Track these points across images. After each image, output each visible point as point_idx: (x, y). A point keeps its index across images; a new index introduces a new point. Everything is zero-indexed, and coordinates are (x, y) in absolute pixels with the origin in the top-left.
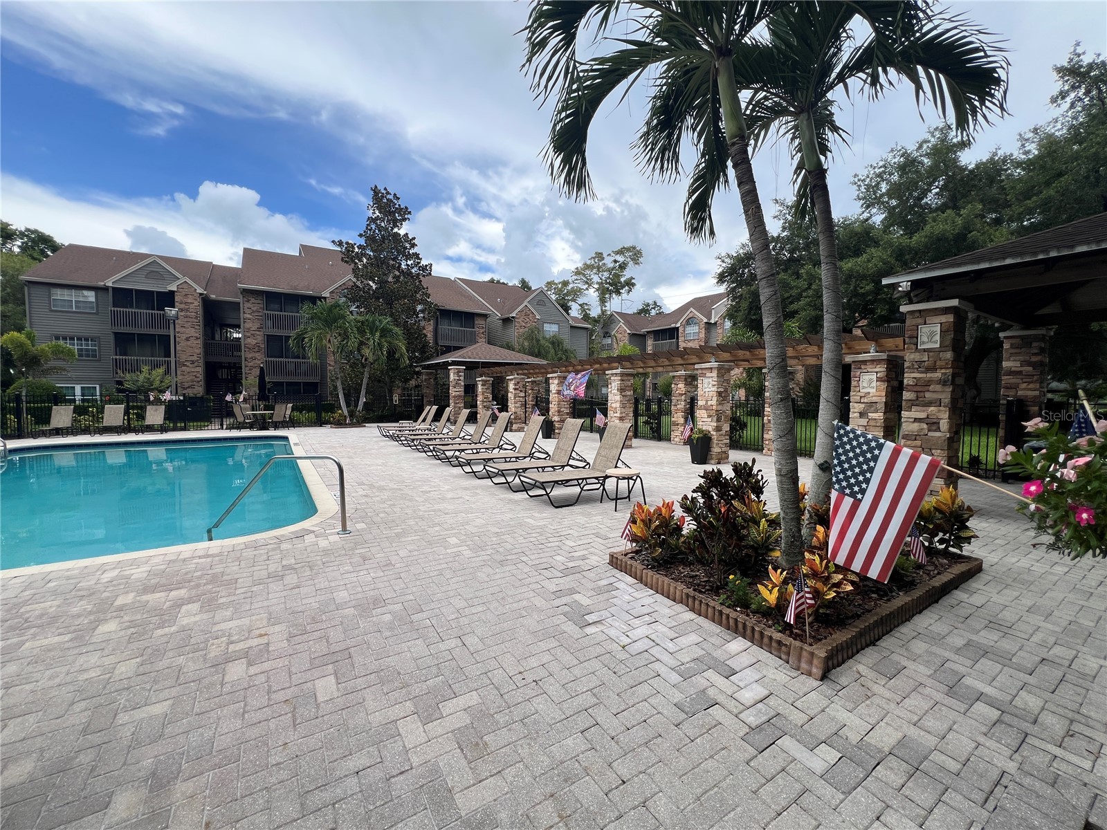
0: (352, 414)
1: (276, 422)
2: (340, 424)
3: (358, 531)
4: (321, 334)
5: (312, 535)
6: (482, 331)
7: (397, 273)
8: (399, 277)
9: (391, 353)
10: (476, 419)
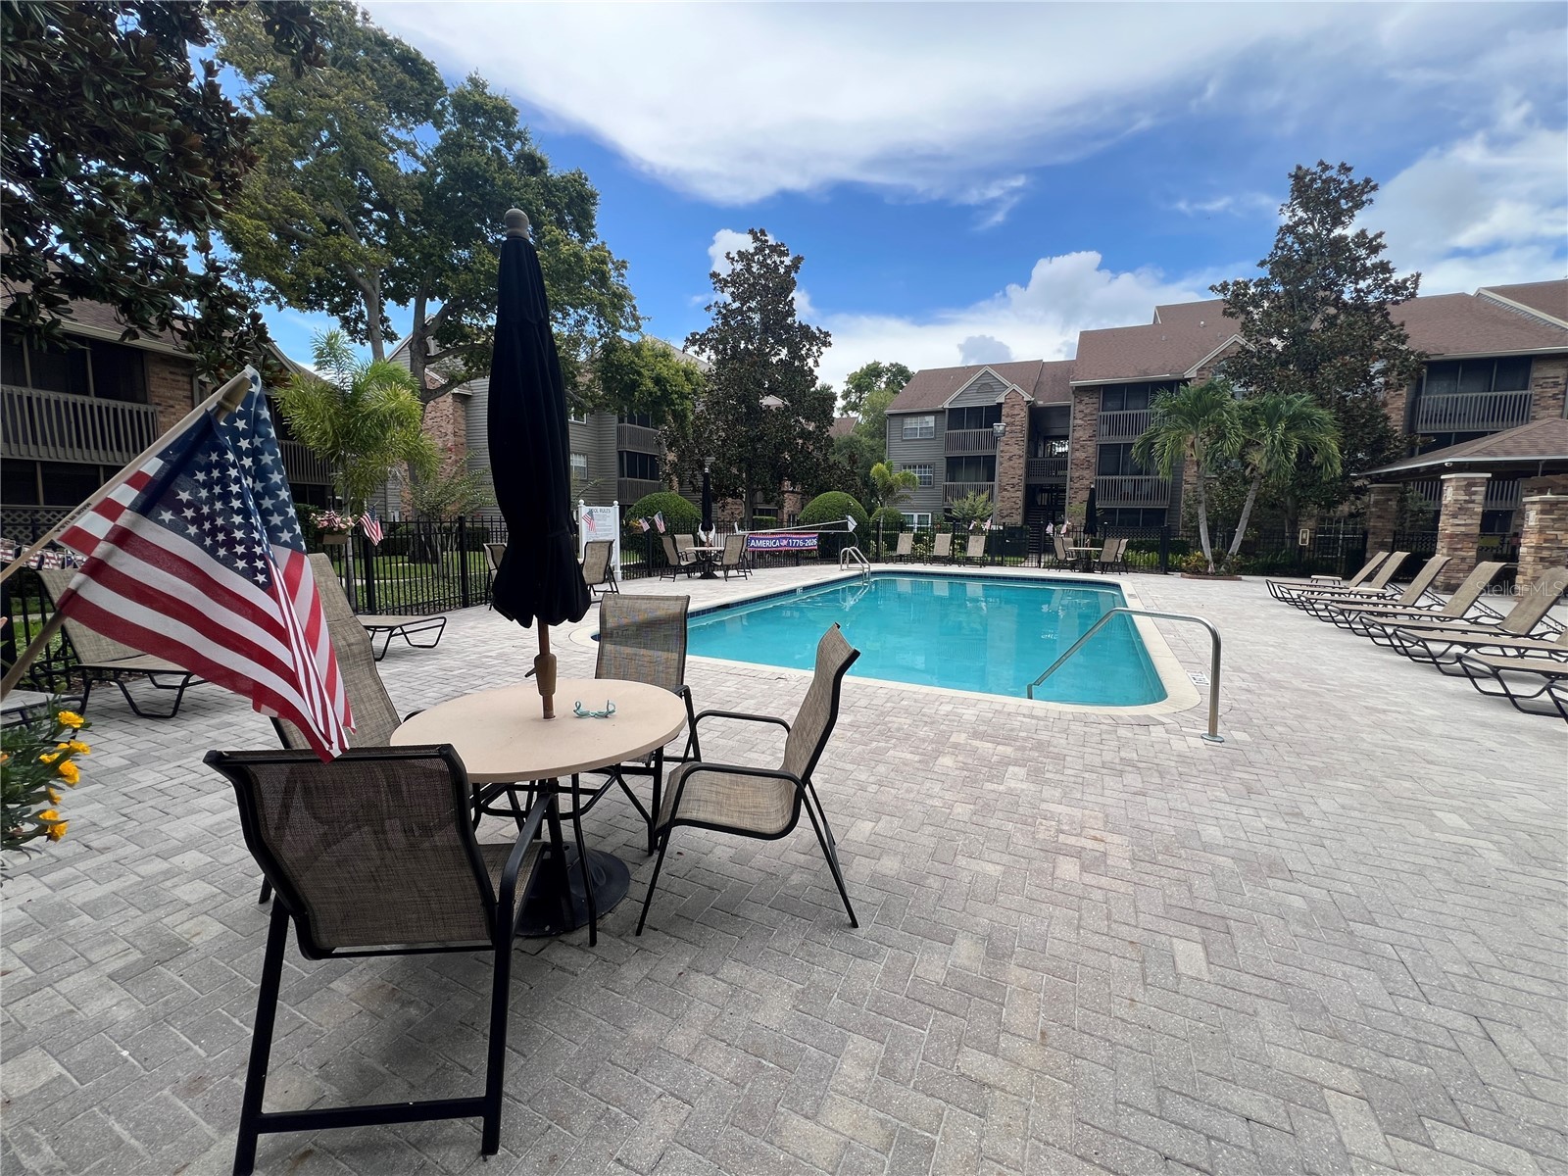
0: (1218, 559)
1: (1104, 563)
2: (1198, 572)
3: (1236, 742)
4: (1179, 435)
5: (1160, 728)
6: (1551, 392)
7: (1332, 311)
8: (1335, 317)
9: (1305, 455)
10: (1512, 583)
